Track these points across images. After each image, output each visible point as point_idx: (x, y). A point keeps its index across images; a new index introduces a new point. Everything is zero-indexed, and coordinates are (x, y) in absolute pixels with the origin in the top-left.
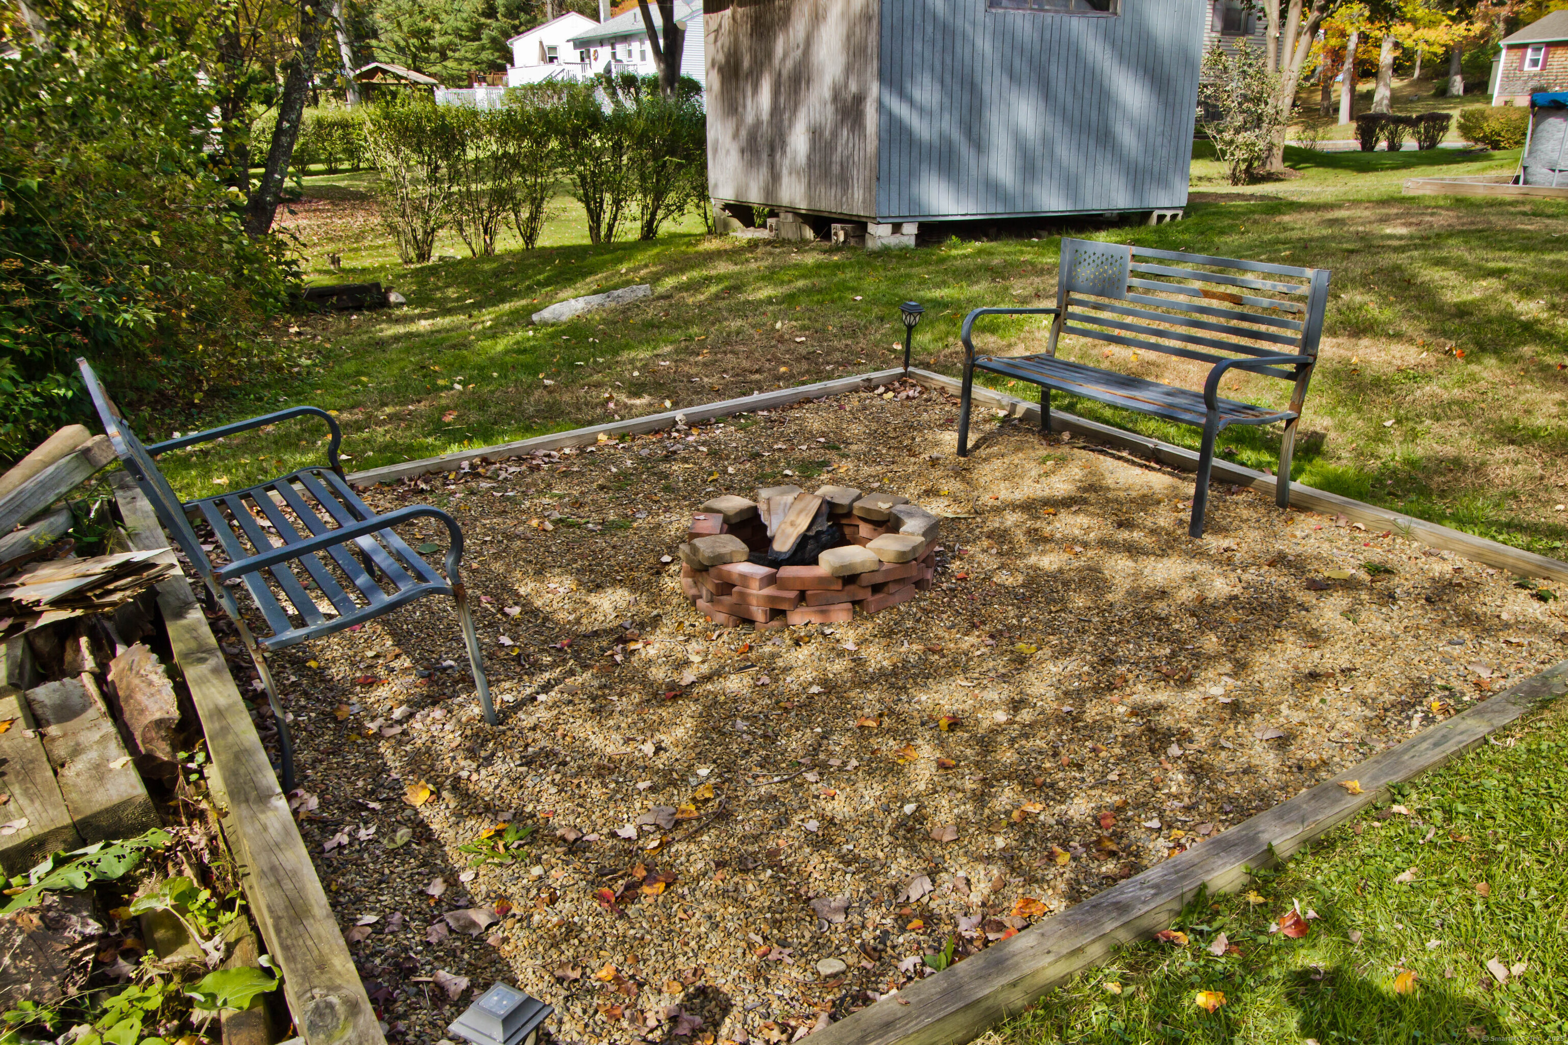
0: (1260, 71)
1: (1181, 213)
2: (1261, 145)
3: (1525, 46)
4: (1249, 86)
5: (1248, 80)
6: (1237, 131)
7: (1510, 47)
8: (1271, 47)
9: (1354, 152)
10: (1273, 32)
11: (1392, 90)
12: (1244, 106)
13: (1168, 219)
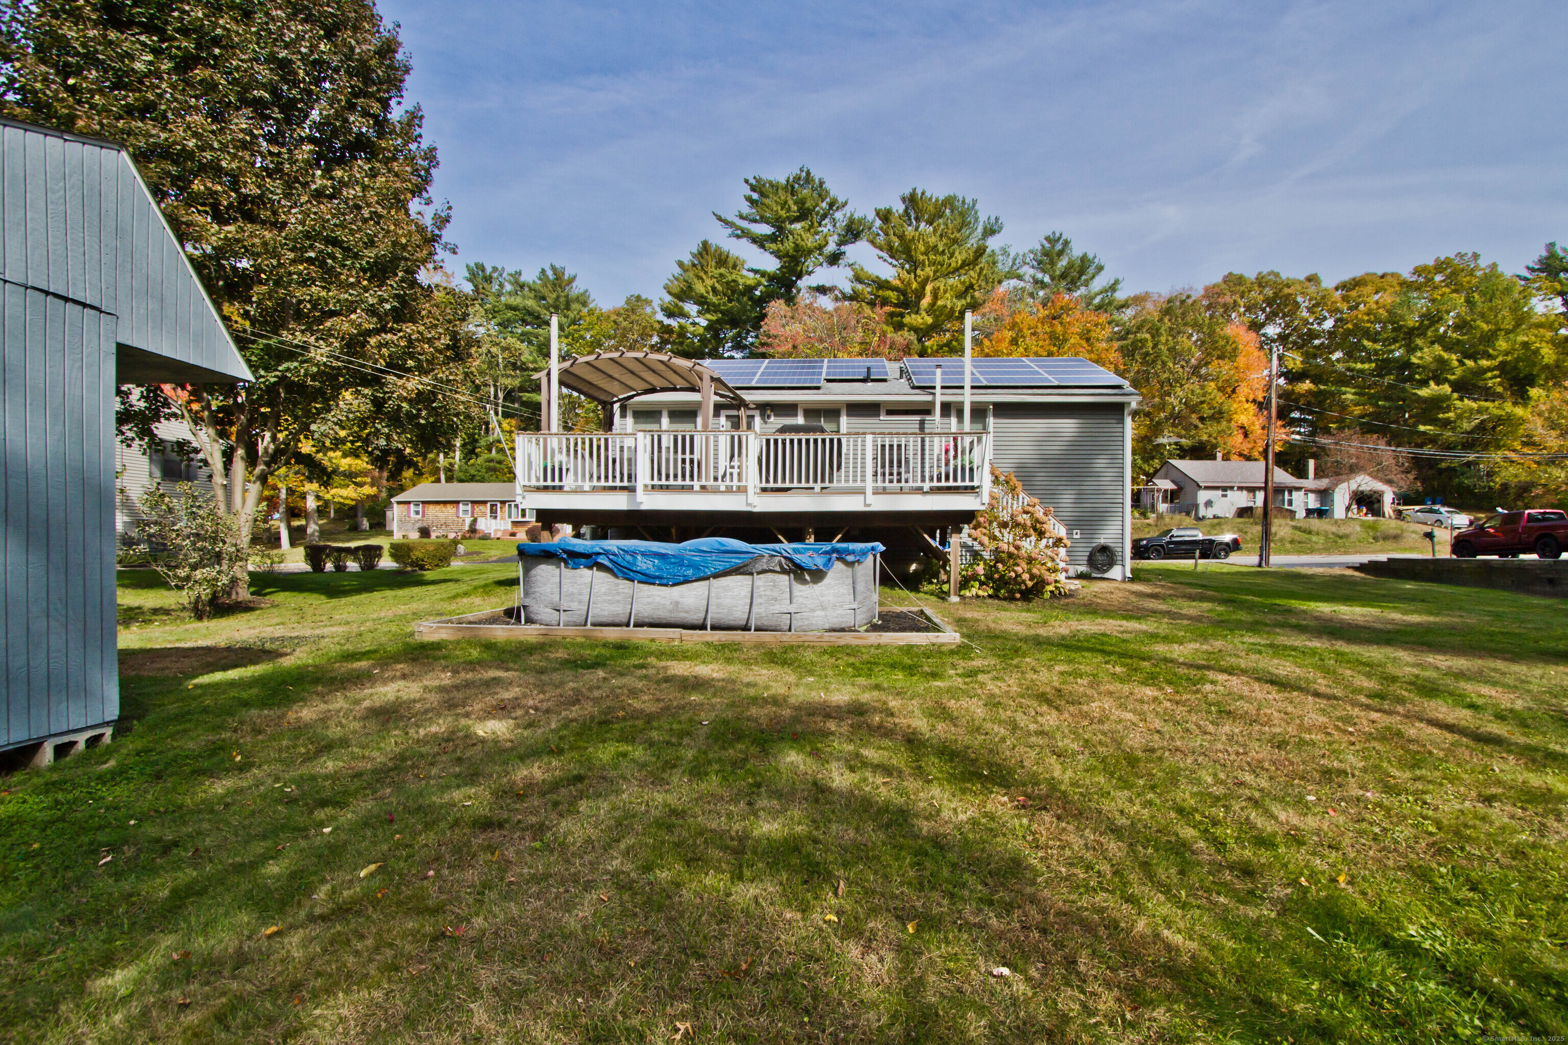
0: (212, 513)
1: (108, 732)
2: (225, 580)
3: (409, 503)
4: (202, 526)
5: (199, 521)
6: (194, 567)
7: (399, 503)
8: (220, 493)
9: (307, 573)
10: (219, 480)
11: (320, 526)
12: (199, 545)
13: (81, 746)
